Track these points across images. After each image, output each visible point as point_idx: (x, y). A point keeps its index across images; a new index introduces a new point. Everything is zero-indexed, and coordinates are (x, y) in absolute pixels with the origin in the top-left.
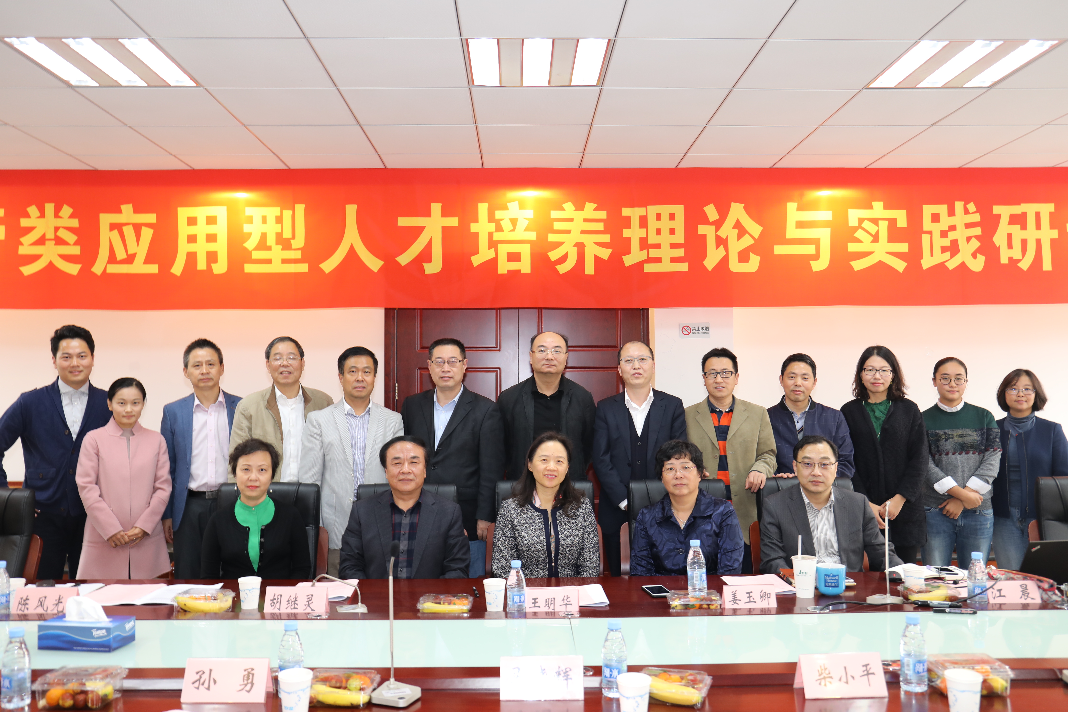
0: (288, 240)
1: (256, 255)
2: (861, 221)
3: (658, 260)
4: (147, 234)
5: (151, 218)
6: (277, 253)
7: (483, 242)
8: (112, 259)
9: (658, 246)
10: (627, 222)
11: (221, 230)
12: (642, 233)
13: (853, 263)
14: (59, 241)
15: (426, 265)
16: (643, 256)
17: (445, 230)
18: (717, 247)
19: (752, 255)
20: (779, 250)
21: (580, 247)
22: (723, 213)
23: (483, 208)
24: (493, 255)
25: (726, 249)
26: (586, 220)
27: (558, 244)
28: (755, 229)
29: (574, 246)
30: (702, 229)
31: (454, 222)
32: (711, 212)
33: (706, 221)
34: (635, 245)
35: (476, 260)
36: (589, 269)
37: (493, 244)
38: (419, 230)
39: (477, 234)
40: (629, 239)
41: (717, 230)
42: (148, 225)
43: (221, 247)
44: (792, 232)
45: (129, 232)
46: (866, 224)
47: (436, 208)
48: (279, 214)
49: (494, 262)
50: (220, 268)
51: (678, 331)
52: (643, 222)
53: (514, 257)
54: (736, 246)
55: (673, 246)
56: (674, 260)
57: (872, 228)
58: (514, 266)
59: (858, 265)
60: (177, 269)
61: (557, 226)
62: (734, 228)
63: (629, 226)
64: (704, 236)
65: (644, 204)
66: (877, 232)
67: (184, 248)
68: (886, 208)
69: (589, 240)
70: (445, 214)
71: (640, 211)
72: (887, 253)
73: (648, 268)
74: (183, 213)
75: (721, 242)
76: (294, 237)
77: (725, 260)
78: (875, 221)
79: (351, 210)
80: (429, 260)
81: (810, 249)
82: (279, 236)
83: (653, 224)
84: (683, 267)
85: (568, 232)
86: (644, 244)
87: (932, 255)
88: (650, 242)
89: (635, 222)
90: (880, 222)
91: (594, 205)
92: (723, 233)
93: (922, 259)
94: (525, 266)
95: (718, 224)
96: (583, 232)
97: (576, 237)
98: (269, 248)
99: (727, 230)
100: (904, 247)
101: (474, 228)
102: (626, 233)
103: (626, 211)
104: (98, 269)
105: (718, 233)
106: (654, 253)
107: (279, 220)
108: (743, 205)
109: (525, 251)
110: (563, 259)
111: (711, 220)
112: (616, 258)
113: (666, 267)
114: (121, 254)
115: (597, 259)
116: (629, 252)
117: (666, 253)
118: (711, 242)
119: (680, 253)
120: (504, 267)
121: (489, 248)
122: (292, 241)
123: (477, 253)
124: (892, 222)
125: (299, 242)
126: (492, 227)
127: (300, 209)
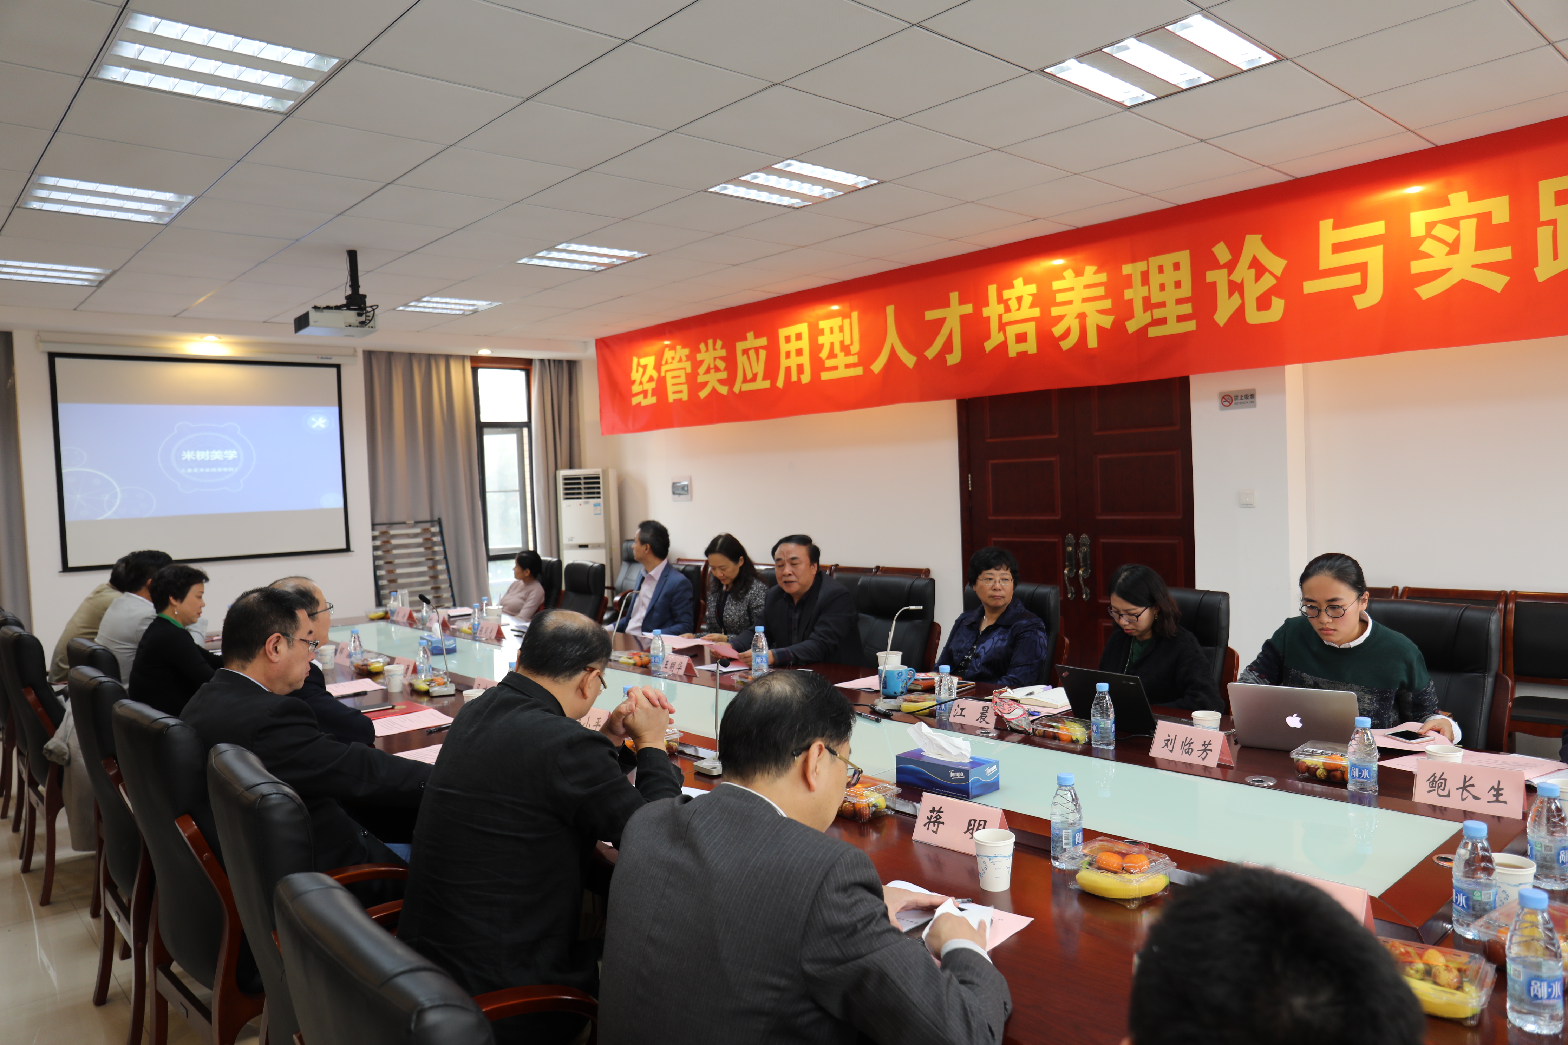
0: (848, 346)
1: (829, 363)
2: (1430, 226)
3: (1163, 321)
4: (763, 354)
5: (763, 341)
6: (841, 360)
7: (994, 325)
8: (745, 380)
9: (1162, 305)
10: (1128, 282)
11: (805, 344)
12: (1144, 291)
13: (1418, 290)
14: (717, 369)
15: (948, 357)
16: (1146, 318)
17: (963, 318)
18: (1231, 294)
19: (1274, 300)
20: (1311, 287)
21: (1082, 317)
22: (1236, 251)
23: (992, 289)
24: (1003, 339)
25: (1242, 296)
26: (1087, 287)
27: (1061, 318)
28: (1276, 264)
29: (1076, 317)
30: (1211, 276)
31: (968, 309)
32: (1222, 252)
33: (1215, 265)
34: (1138, 306)
35: (989, 346)
36: (1093, 342)
37: (1002, 327)
38: (941, 322)
39: (988, 318)
40: (1131, 301)
41: (1230, 273)
42: (763, 347)
43: (805, 360)
44: (1327, 259)
45: (752, 353)
46: (1440, 231)
47: (954, 296)
48: (841, 324)
49: (1004, 345)
50: (806, 378)
51: (1216, 403)
52: (1145, 278)
53: (1021, 338)
54: (1254, 290)
55: (1179, 302)
56: (1181, 319)
57: (1448, 234)
58: (1022, 347)
59: (1426, 292)
60: (780, 383)
61: (1060, 298)
62: (1250, 267)
63: (1130, 286)
64: (1214, 284)
65: (1145, 258)
66: (1457, 239)
67: (784, 363)
68: (1471, 199)
69: (1090, 308)
70: (962, 302)
71: (1141, 266)
72: (1474, 266)
73: (1153, 332)
74: (783, 332)
75: (1236, 288)
76: (852, 344)
77: (1241, 310)
78: (1454, 223)
79: (890, 310)
80: (951, 351)
81: (1353, 279)
82: (842, 342)
83: (1155, 279)
84: (1190, 326)
85: (1070, 303)
86: (1148, 305)
87: (1556, 257)
88: (1154, 300)
89: (1137, 280)
90: (1462, 222)
91: (1094, 268)
92: (1236, 277)
93: (1537, 265)
94: (1031, 346)
95: (1231, 266)
96: (1085, 300)
97: (1078, 307)
98: (835, 356)
99: (1243, 272)
100: (1504, 253)
101: (986, 312)
102: (1128, 294)
103: (1127, 269)
104: (736, 389)
105: (1232, 278)
106: (1158, 313)
107: (841, 329)
108: (1260, 236)
109: (1030, 329)
110: (1067, 334)
111: (1222, 262)
112: (1119, 326)
113: (1173, 328)
114: (749, 376)
115: (1100, 329)
116: (1132, 317)
117: (1171, 311)
118: (1222, 290)
119: (1187, 309)
120: (1014, 349)
121: (999, 331)
122: (851, 347)
123: (988, 337)
124: (1484, 219)
125: (855, 348)
126: (1001, 308)
127: (855, 315)
